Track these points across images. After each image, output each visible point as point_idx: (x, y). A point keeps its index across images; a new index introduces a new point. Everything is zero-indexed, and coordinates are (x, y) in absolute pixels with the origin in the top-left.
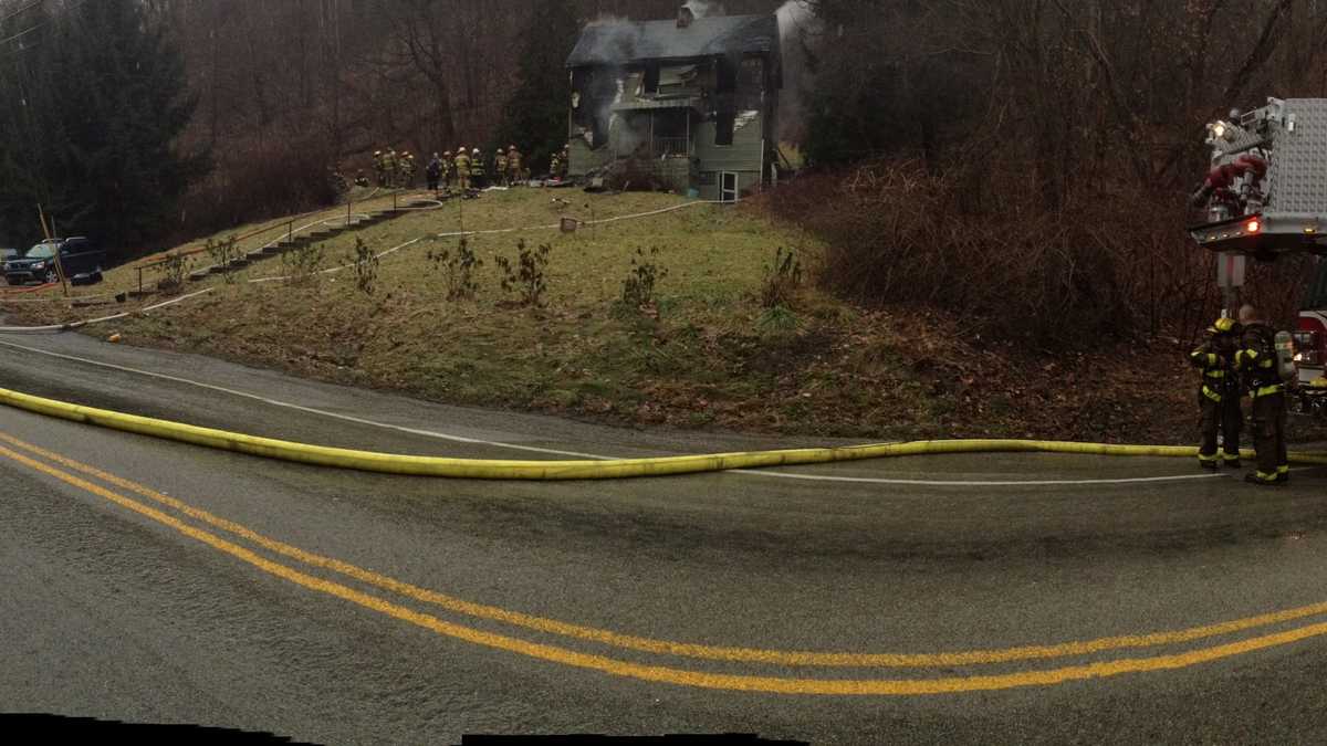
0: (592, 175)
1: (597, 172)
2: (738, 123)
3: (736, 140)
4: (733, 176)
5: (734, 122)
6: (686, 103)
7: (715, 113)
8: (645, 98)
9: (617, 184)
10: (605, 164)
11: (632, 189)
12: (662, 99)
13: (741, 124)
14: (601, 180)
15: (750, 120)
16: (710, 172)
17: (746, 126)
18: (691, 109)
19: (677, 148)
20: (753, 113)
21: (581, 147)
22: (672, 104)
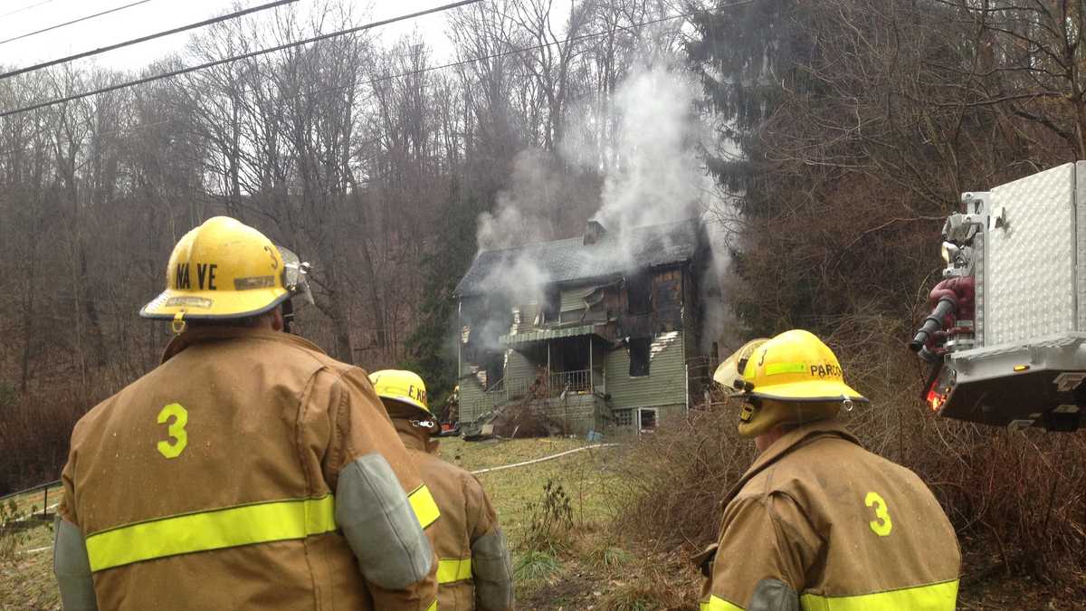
0: (482, 421)
1: (488, 417)
2: (656, 348)
3: (653, 368)
4: (653, 413)
5: (650, 348)
6: (587, 330)
7: (627, 339)
8: (545, 328)
9: (505, 431)
10: (496, 407)
11: (523, 435)
12: (563, 327)
13: (660, 349)
14: (492, 426)
15: (669, 344)
16: (625, 410)
17: (664, 350)
18: (594, 337)
19: (580, 383)
20: (673, 335)
21: (473, 389)
22: (570, 332)
